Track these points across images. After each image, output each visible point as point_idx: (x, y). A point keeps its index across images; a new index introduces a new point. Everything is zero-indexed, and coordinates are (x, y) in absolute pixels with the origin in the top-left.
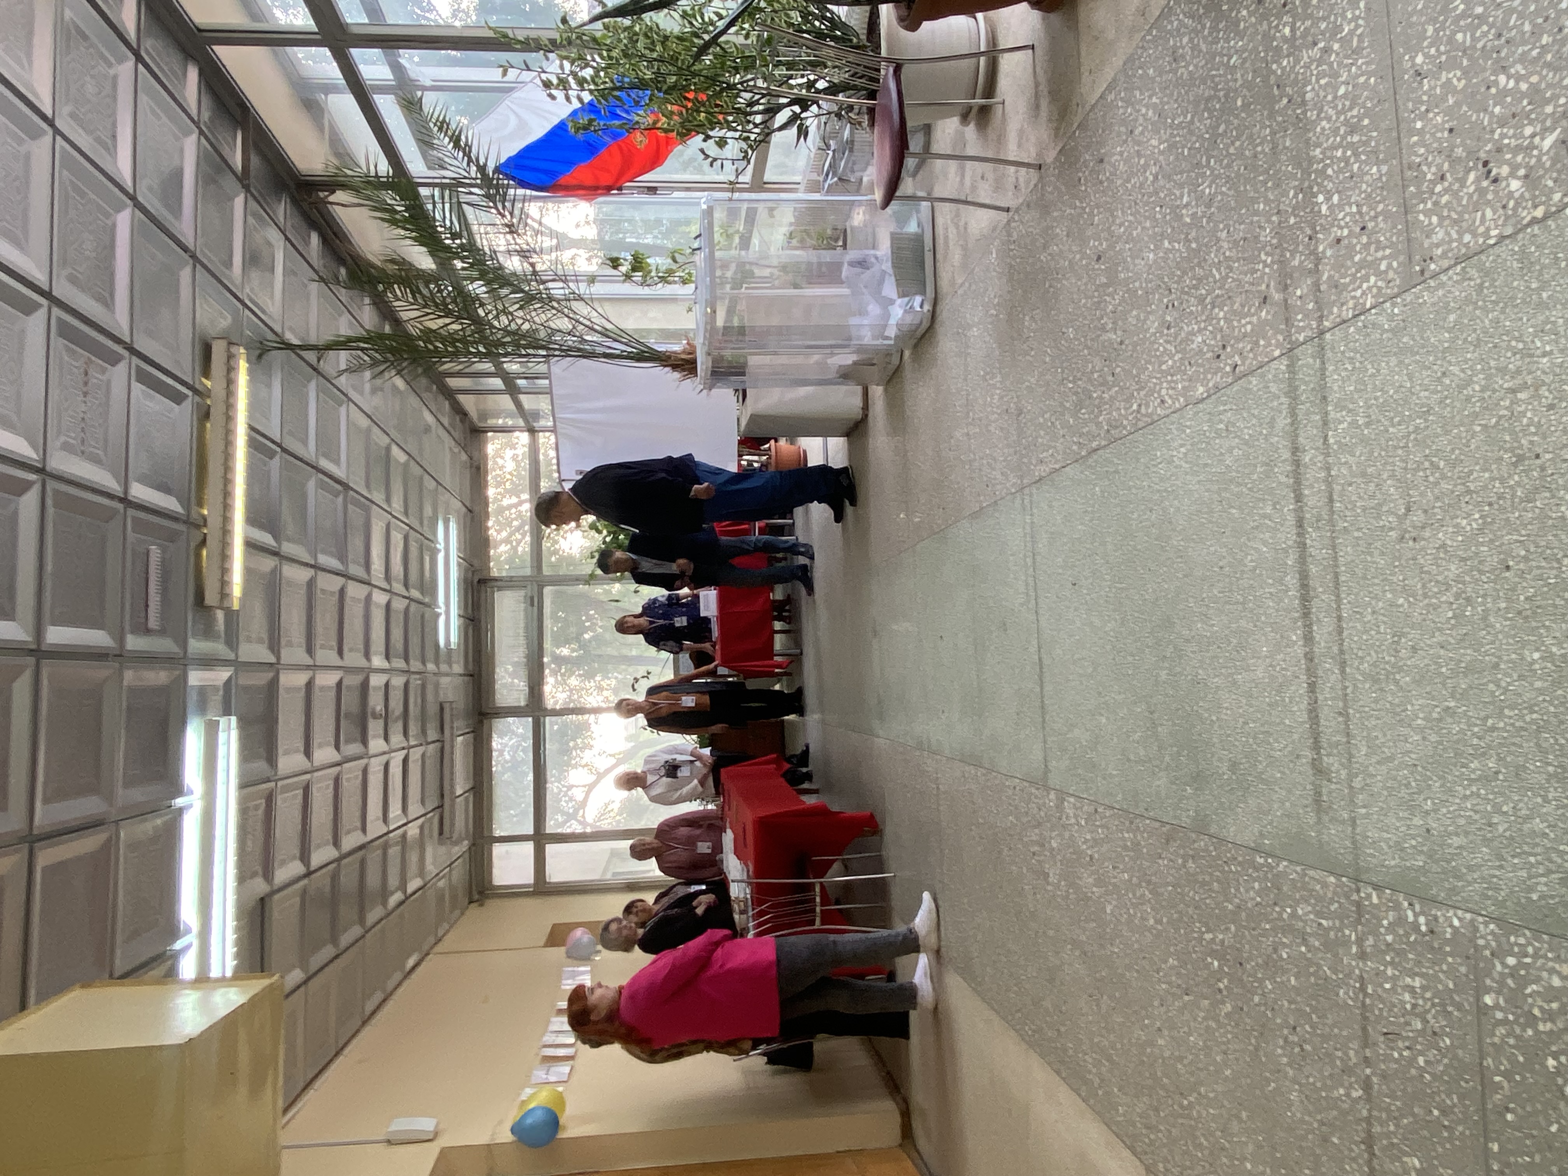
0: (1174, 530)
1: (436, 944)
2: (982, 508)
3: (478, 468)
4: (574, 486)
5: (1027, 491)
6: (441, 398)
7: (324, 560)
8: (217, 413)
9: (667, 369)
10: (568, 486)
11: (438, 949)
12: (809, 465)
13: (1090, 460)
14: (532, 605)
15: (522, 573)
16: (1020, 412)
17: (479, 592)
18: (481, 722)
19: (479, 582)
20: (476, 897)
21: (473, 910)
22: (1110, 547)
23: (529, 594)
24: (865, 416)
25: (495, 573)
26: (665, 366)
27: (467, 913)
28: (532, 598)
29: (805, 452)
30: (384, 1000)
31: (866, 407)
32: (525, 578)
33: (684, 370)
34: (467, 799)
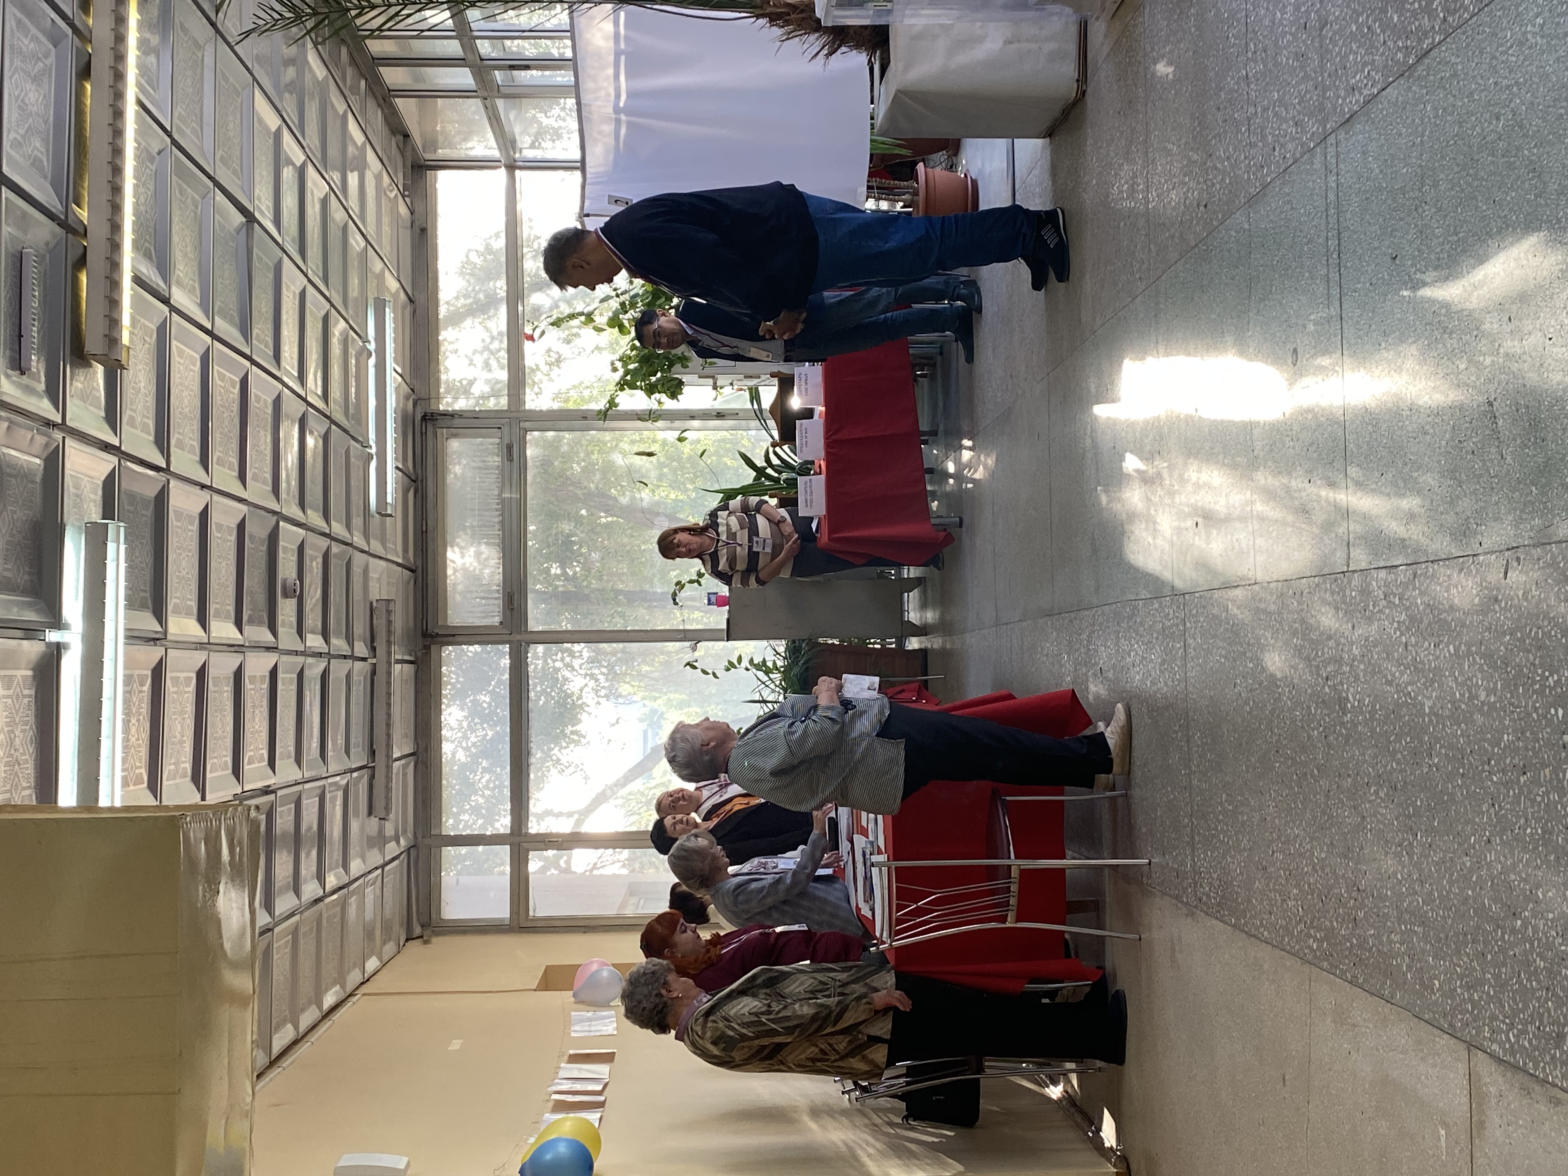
0: (1525, 136)
1: (363, 983)
2: (1265, 187)
3: (423, 230)
4: (607, 224)
5: (1331, 140)
6: (371, 103)
7: (223, 327)
8: (101, 67)
9: (762, 21)
10: (594, 224)
11: (364, 989)
12: (983, 206)
13: (1420, 68)
14: (511, 460)
15: (491, 404)
16: (1324, 23)
17: (423, 434)
18: (427, 648)
19: (424, 418)
20: (418, 931)
21: (415, 947)
22: (1443, 186)
23: (506, 441)
24: (1082, 95)
25: (447, 403)
26: (758, 17)
27: (405, 951)
28: (510, 448)
29: (975, 183)
30: (295, 1042)
31: (1083, 77)
32: (496, 414)
33: (787, 23)
34: (405, 767)
